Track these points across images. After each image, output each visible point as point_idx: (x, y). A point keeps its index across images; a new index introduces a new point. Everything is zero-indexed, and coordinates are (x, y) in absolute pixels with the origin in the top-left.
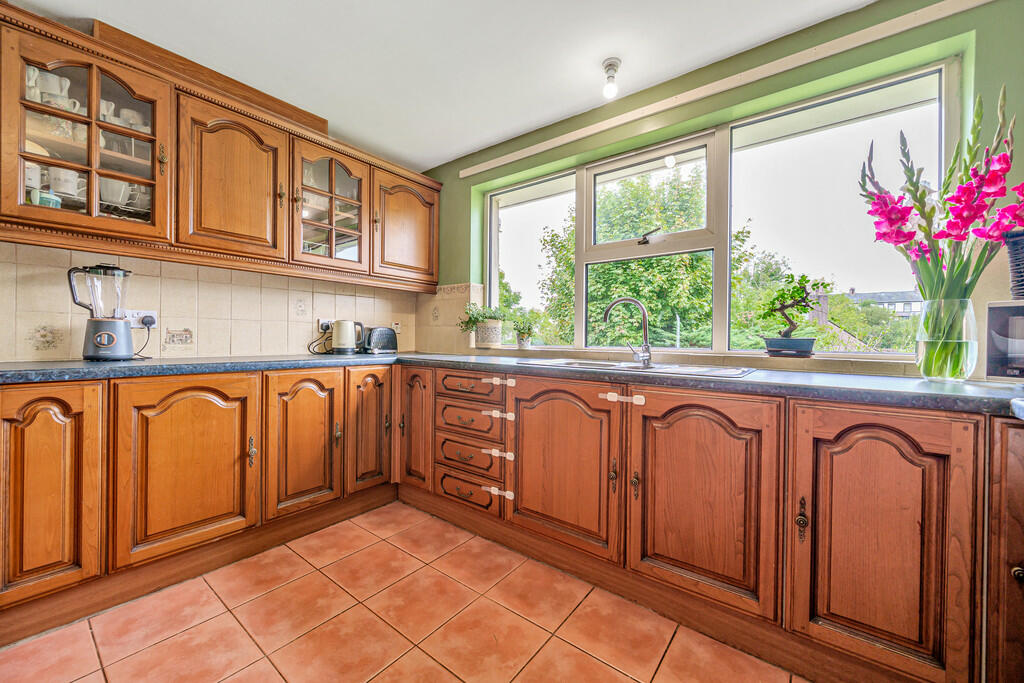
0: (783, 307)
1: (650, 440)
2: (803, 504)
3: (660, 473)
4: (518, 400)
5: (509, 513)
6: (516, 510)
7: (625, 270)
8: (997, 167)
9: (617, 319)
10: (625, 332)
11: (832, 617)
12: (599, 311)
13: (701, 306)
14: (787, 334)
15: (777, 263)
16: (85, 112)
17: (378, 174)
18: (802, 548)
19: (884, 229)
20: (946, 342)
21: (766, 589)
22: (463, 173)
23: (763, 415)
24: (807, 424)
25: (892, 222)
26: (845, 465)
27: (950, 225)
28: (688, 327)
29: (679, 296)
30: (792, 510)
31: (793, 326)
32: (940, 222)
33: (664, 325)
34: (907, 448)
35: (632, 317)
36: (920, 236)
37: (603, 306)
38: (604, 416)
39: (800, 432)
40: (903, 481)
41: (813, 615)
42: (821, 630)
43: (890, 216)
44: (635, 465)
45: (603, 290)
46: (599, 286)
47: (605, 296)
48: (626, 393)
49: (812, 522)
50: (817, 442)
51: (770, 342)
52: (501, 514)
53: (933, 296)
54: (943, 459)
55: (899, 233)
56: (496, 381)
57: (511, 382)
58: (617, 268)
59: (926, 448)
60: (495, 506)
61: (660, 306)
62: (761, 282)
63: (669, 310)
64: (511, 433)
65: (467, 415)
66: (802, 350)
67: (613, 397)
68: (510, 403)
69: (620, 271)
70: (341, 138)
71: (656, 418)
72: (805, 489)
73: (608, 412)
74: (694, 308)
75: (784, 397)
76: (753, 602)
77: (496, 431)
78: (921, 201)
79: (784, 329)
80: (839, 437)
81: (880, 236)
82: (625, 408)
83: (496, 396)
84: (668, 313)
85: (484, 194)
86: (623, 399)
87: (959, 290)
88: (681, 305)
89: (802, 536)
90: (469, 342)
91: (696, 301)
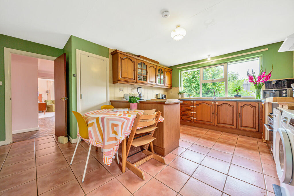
0: (237, 90)
1: (218, 108)
2: (239, 114)
3: (220, 112)
4: (196, 104)
5: (195, 120)
6: (196, 120)
7: (195, 79)
8: (264, 73)
9: (193, 92)
10: (195, 95)
11: (243, 126)
12: (188, 90)
13: (215, 88)
14: (237, 94)
15: (235, 74)
16: (141, 68)
17: (165, 70)
18: (240, 119)
19: (250, 80)
20: (258, 95)
21: (235, 125)
22: (177, 68)
23: (234, 104)
24: (240, 104)
25: (251, 80)
26: (244, 109)
27: (258, 81)
28: (212, 93)
29: (209, 86)
30: (238, 115)
31: (238, 93)
32: (257, 80)
33: (205, 93)
34: (251, 106)
35: (197, 91)
36: (255, 81)
37: (189, 88)
38: (211, 106)
39: (239, 105)
40: (251, 110)
41: (241, 127)
42: (242, 128)
43: (251, 79)
44: (216, 112)
45: (189, 84)
46: (188, 83)
47: (190, 86)
48: (215, 102)
49: (241, 116)
50: (241, 106)
51: (235, 95)
52: (193, 121)
53: (257, 89)
54: (255, 107)
55: (252, 81)
56: (192, 102)
57: (195, 102)
58: (193, 79)
59: (253, 106)
60: (192, 120)
61: (204, 88)
62: (231, 80)
63: (207, 89)
64: (195, 109)
65: (186, 107)
66: (240, 96)
67: (213, 103)
68: (195, 105)
69: (194, 80)
70: (162, 65)
71: (219, 105)
72: (240, 112)
73: (212, 105)
74: (213, 88)
75: (237, 102)
76: (233, 126)
77: (192, 109)
78: (255, 77)
79: (237, 93)
80: (244, 105)
81: (250, 81)
82: (215, 105)
83: (192, 104)
84: (206, 90)
85: (181, 71)
86: (214, 103)
87: (260, 88)
88: (210, 88)
89: (239, 117)
90: (179, 97)
91: (214, 87)
